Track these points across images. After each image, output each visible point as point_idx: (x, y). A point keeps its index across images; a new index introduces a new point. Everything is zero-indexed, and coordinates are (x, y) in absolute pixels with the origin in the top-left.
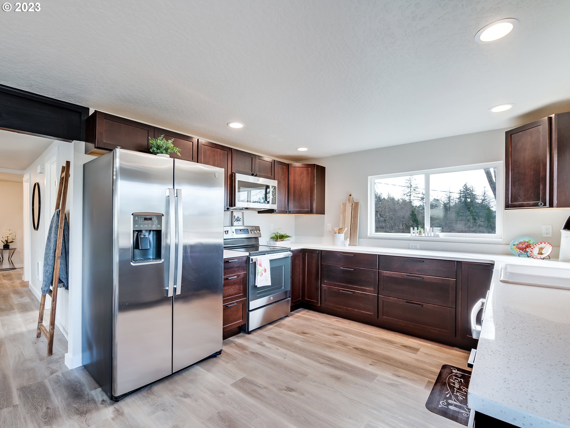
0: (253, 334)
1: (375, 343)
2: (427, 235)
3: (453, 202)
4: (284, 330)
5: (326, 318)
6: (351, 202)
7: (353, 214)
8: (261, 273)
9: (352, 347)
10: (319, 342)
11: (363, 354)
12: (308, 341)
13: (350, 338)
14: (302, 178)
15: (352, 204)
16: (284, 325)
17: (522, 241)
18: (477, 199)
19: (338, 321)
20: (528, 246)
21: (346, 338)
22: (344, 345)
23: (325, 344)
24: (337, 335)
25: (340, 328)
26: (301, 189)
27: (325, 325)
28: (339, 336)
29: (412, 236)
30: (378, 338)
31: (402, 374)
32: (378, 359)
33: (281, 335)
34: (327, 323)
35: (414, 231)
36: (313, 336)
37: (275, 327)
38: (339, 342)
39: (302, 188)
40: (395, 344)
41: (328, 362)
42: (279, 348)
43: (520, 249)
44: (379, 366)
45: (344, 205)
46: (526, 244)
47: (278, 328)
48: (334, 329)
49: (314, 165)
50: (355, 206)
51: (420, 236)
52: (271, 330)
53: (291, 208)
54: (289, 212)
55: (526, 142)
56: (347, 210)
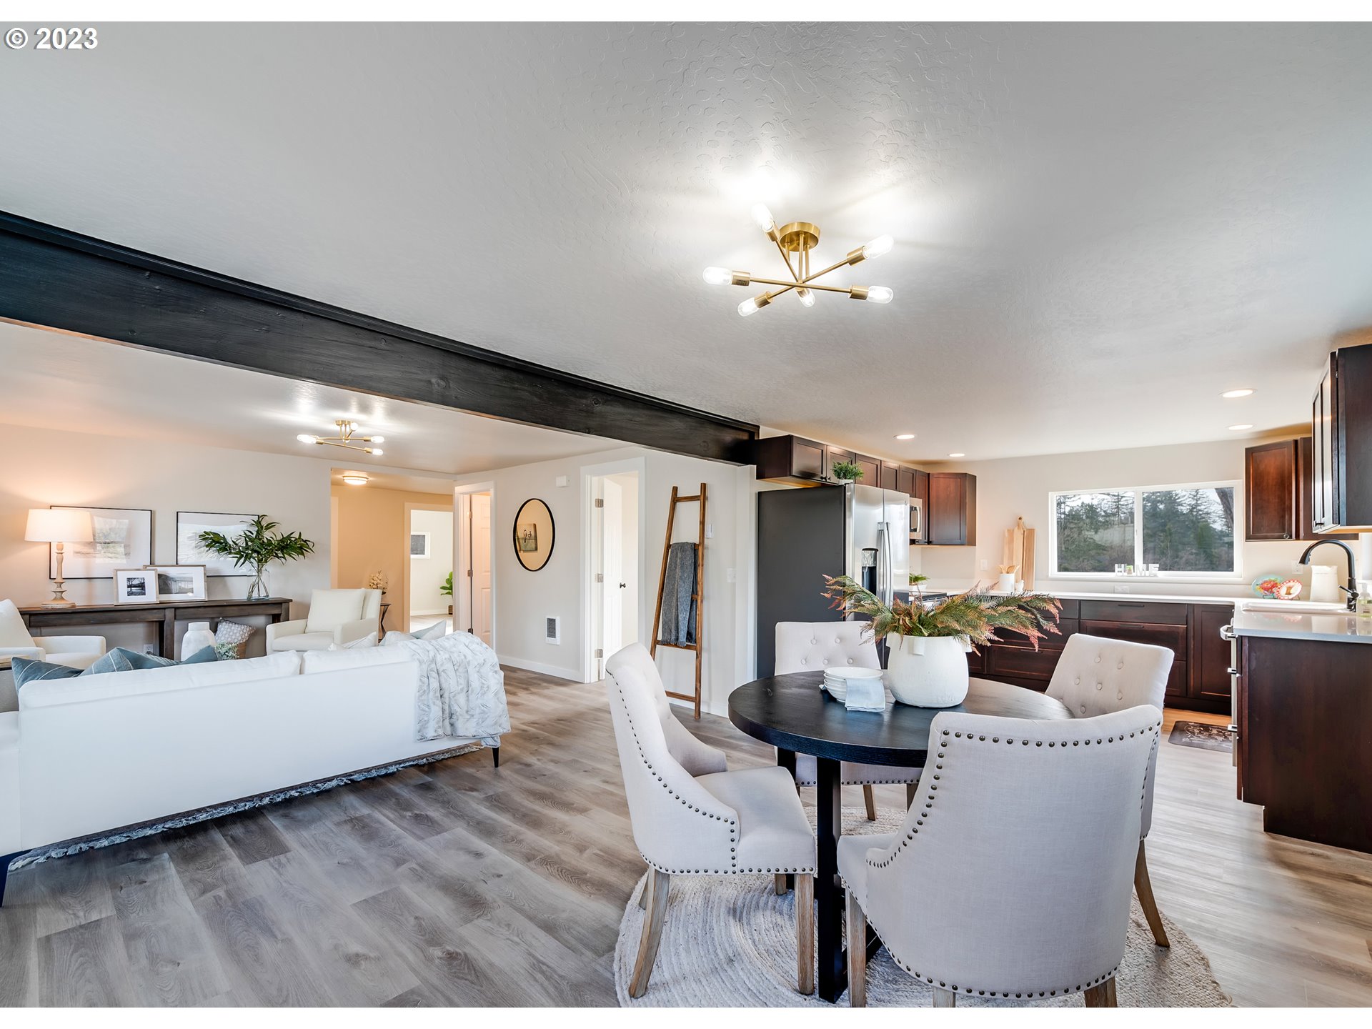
2: (1139, 575)
3: (1125, 511)
6: (1021, 528)
14: (949, 492)
15: (1024, 531)
17: (1267, 579)
18: (1179, 505)
20: (1275, 585)
29: (1117, 575)
35: (1120, 569)
39: (948, 508)
43: (1265, 589)
45: (1011, 532)
46: (1272, 583)
49: (965, 475)
50: (1029, 536)
51: (1129, 576)
53: (933, 538)
54: (929, 543)
55: (1271, 464)
56: (1015, 539)
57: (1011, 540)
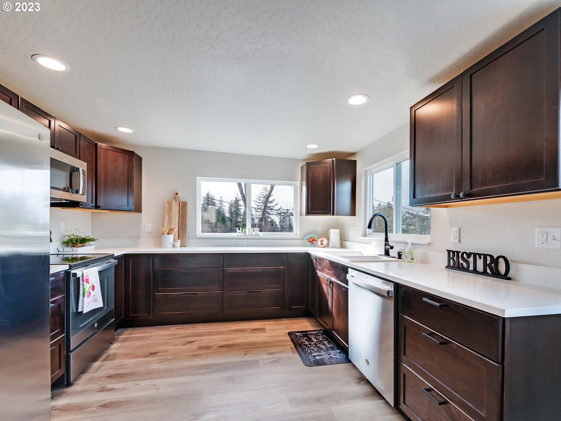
0: (78, 384)
1: (231, 336)
2: (250, 234)
4: (122, 361)
5: (163, 330)
6: (177, 201)
7: (181, 214)
8: (88, 292)
9: (217, 347)
10: (180, 356)
11: (231, 349)
12: (167, 360)
13: (206, 340)
14: (117, 165)
15: (180, 203)
16: (115, 355)
17: (310, 236)
19: (179, 328)
20: (314, 240)
21: (203, 342)
22: (207, 348)
23: (189, 355)
24: (192, 342)
25: (187, 335)
26: (115, 179)
27: (169, 337)
28: (194, 342)
29: (238, 235)
30: (229, 331)
31: (272, 351)
32: (246, 348)
33: (125, 367)
34: (169, 334)
35: (239, 231)
36: (168, 353)
37: (104, 362)
38: (200, 348)
39: (117, 178)
40: (246, 331)
41: (209, 370)
42: (137, 382)
43: (310, 242)
44: (252, 352)
45: (170, 203)
46: (312, 238)
47: (111, 362)
48: (183, 337)
49: (133, 152)
50: (183, 207)
51: (245, 235)
52: (103, 368)
53: (101, 203)
54: (97, 207)
55: (320, 172)
56: (173, 209)
57: (170, 209)
